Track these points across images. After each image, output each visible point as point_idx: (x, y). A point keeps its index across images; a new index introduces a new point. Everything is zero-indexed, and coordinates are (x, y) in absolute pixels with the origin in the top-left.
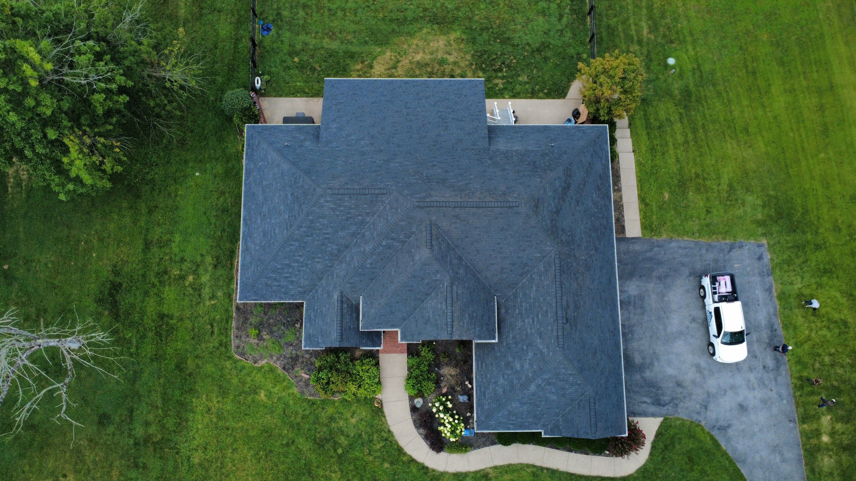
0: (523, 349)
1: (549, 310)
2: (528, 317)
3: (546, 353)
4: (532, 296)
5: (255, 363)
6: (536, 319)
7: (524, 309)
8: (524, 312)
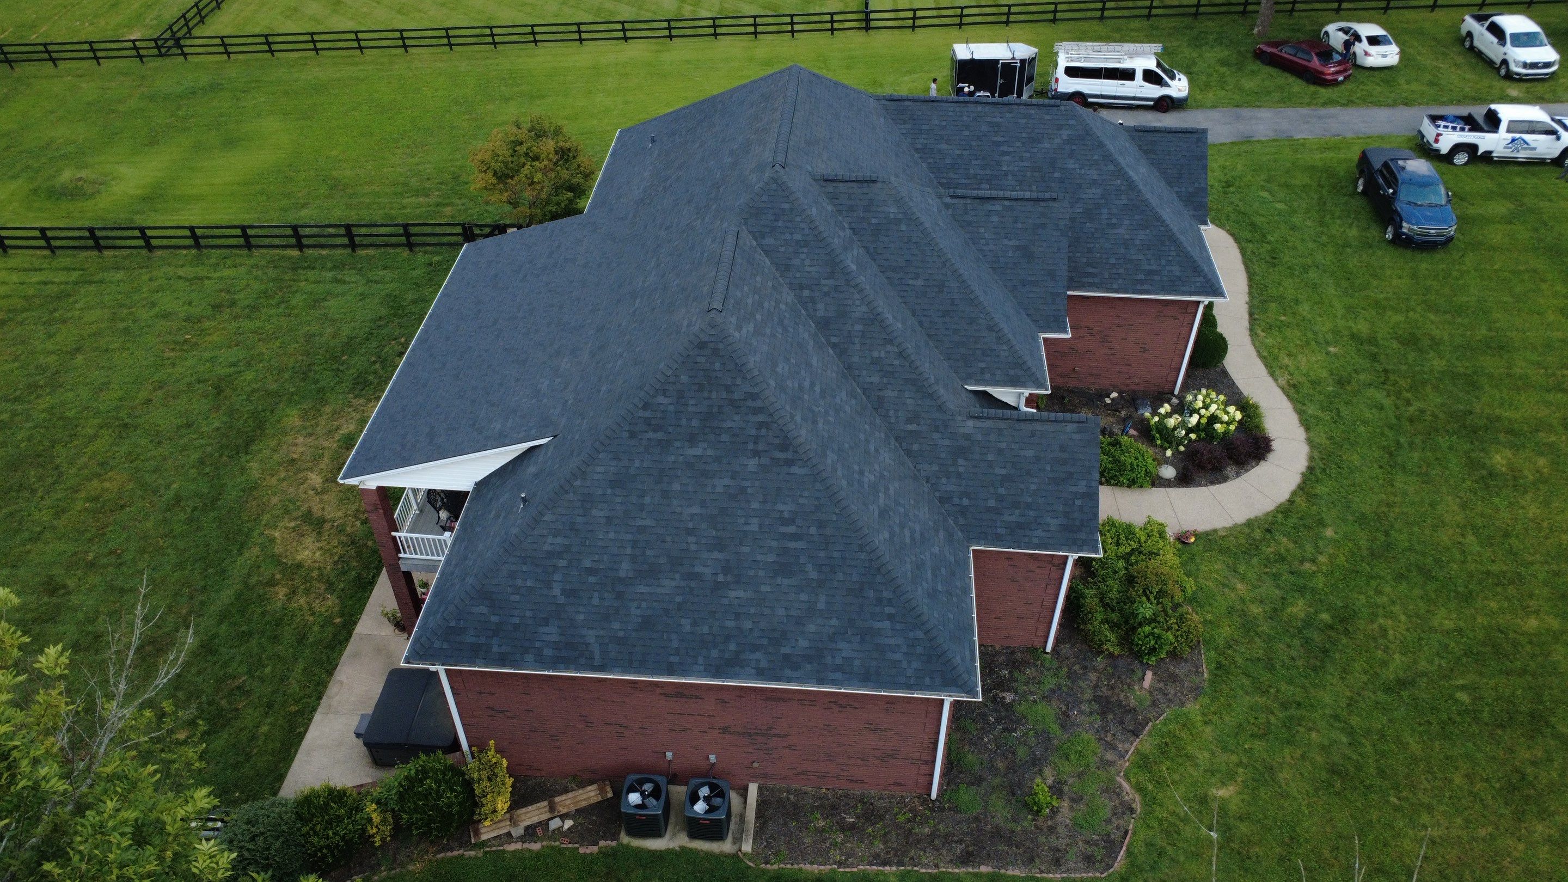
0: (1061, 180)
1: (989, 119)
2: (999, 164)
3: (1070, 132)
4: (958, 152)
5: (1132, 811)
6: (1005, 148)
7: (982, 172)
8: (988, 172)
